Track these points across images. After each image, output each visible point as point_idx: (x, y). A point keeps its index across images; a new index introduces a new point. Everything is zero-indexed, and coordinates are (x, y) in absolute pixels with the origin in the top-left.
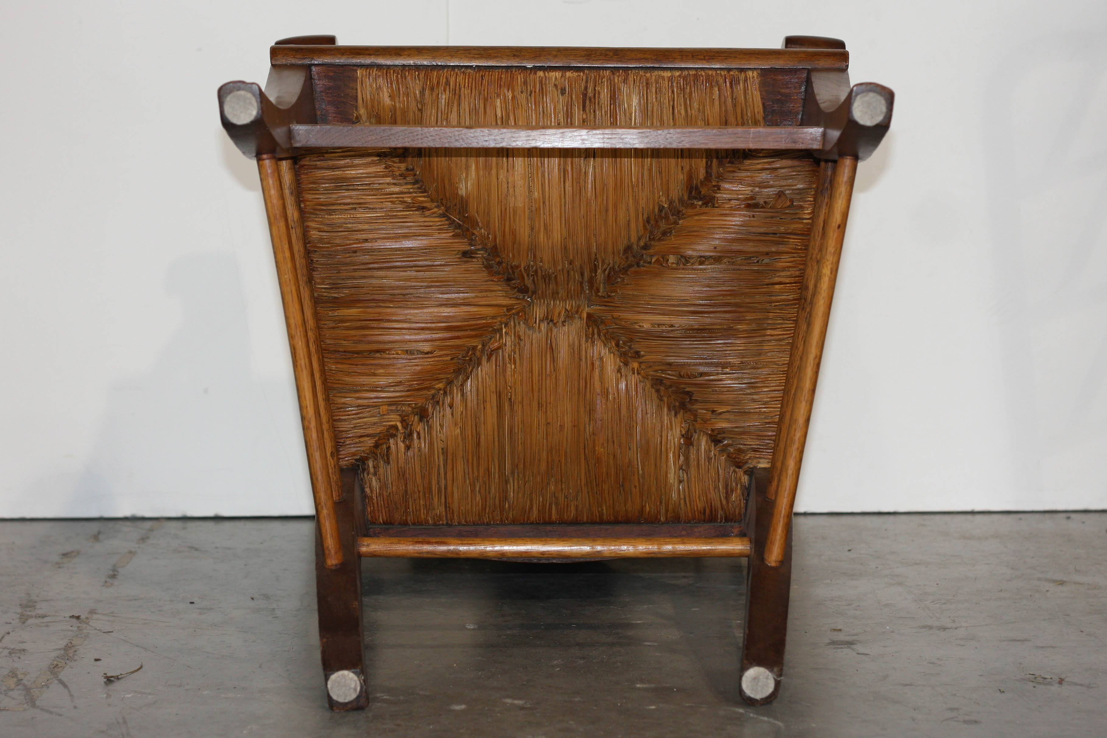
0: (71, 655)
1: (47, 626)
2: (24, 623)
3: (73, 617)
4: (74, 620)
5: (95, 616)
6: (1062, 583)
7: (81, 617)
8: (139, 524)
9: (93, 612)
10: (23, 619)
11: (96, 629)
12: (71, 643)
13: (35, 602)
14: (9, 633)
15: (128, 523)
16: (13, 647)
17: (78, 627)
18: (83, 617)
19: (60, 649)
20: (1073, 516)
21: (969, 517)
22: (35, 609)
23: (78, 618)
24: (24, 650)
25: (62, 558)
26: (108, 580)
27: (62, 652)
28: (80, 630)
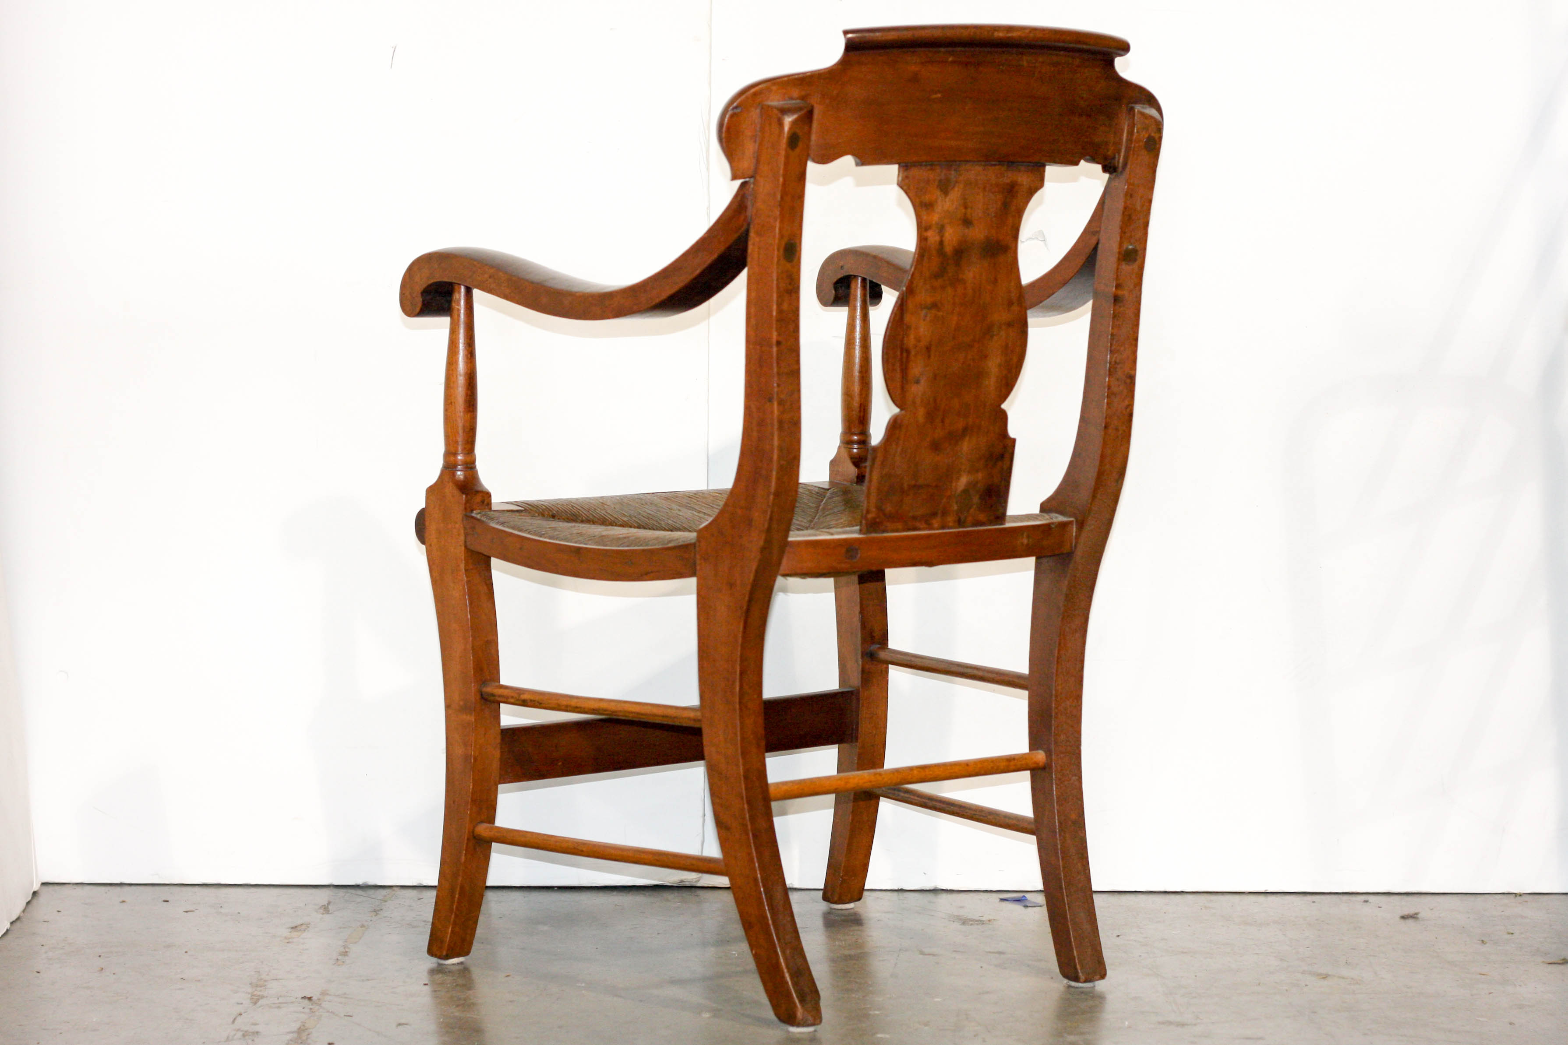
0: (304, 1038)
1: (279, 1007)
2: (255, 1003)
3: (304, 998)
4: (306, 1001)
5: (328, 998)
6: (1325, 977)
7: (313, 998)
8: (371, 892)
9: (324, 993)
10: (255, 1000)
11: (328, 1012)
12: (304, 1026)
13: (265, 981)
14: (240, 1014)
15: (359, 892)
16: (246, 1029)
17: (311, 1009)
18: (315, 998)
19: (293, 1032)
20: (1371, 898)
21: (1261, 898)
22: (266, 989)
23: (310, 999)
24: (257, 1033)
25: (290, 932)
26: (340, 958)
27: (296, 1035)
28: (312, 1012)
